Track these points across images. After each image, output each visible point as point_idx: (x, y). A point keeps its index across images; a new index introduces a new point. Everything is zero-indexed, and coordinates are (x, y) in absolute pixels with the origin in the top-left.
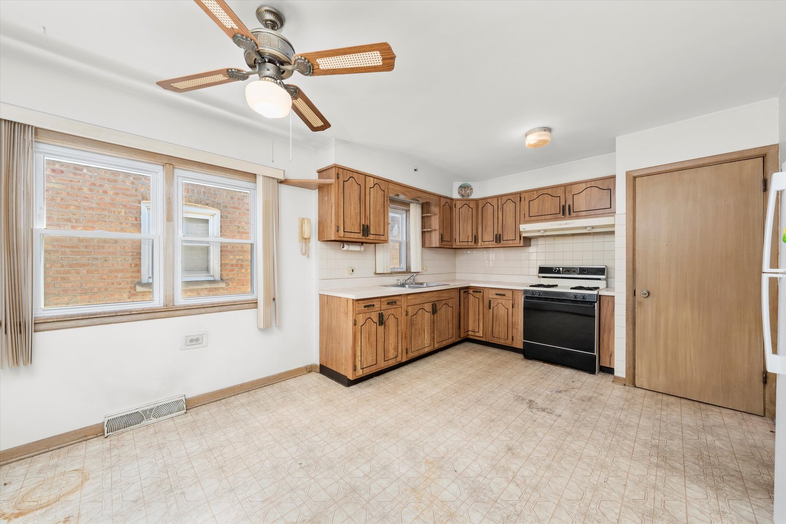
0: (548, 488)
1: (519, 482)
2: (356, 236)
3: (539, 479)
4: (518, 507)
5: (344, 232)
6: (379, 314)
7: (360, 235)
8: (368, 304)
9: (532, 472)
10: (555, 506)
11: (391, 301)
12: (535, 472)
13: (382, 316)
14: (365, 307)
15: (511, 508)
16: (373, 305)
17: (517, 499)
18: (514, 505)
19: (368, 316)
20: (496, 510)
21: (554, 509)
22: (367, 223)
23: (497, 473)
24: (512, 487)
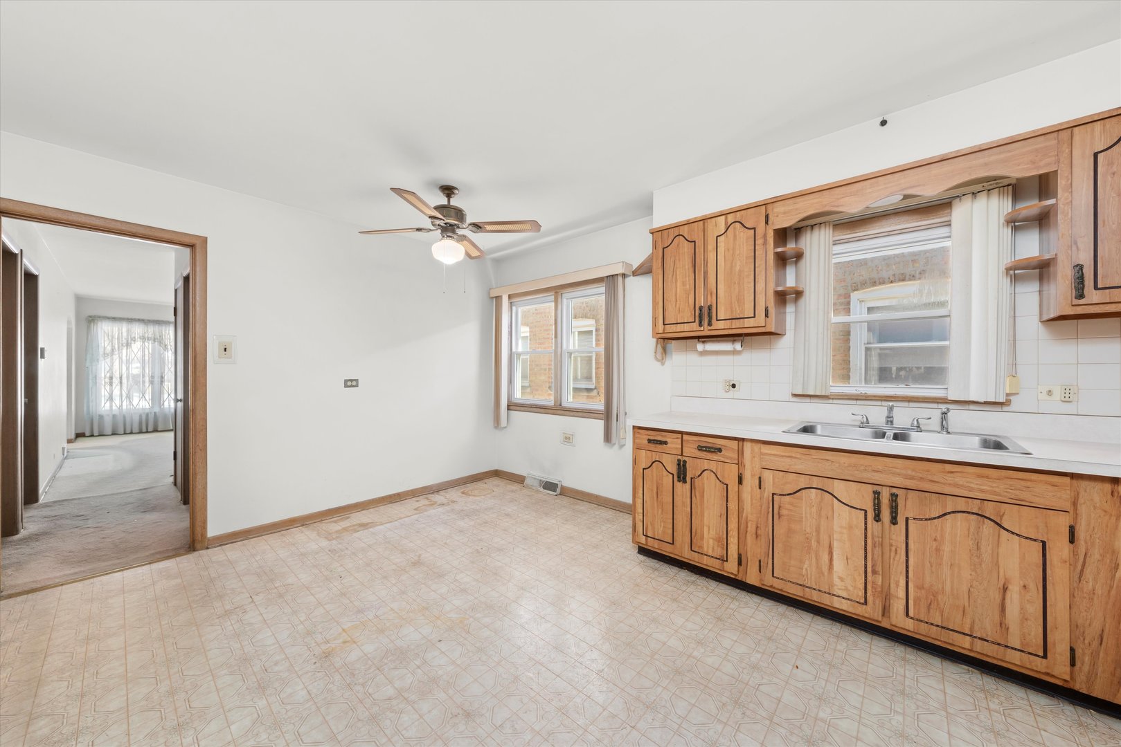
0: (365, 737)
1: (394, 702)
2: (686, 327)
3: (387, 732)
4: (359, 688)
5: (664, 324)
6: (679, 460)
7: (695, 326)
8: (656, 439)
9: (405, 729)
10: (335, 731)
11: (709, 445)
12: (404, 732)
13: (684, 465)
14: (649, 441)
15: (361, 681)
16: (666, 443)
17: (370, 691)
18: (363, 685)
19: (656, 457)
20: (367, 666)
21: (333, 728)
22: (712, 300)
23: (420, 682)
24: (390, 691)
